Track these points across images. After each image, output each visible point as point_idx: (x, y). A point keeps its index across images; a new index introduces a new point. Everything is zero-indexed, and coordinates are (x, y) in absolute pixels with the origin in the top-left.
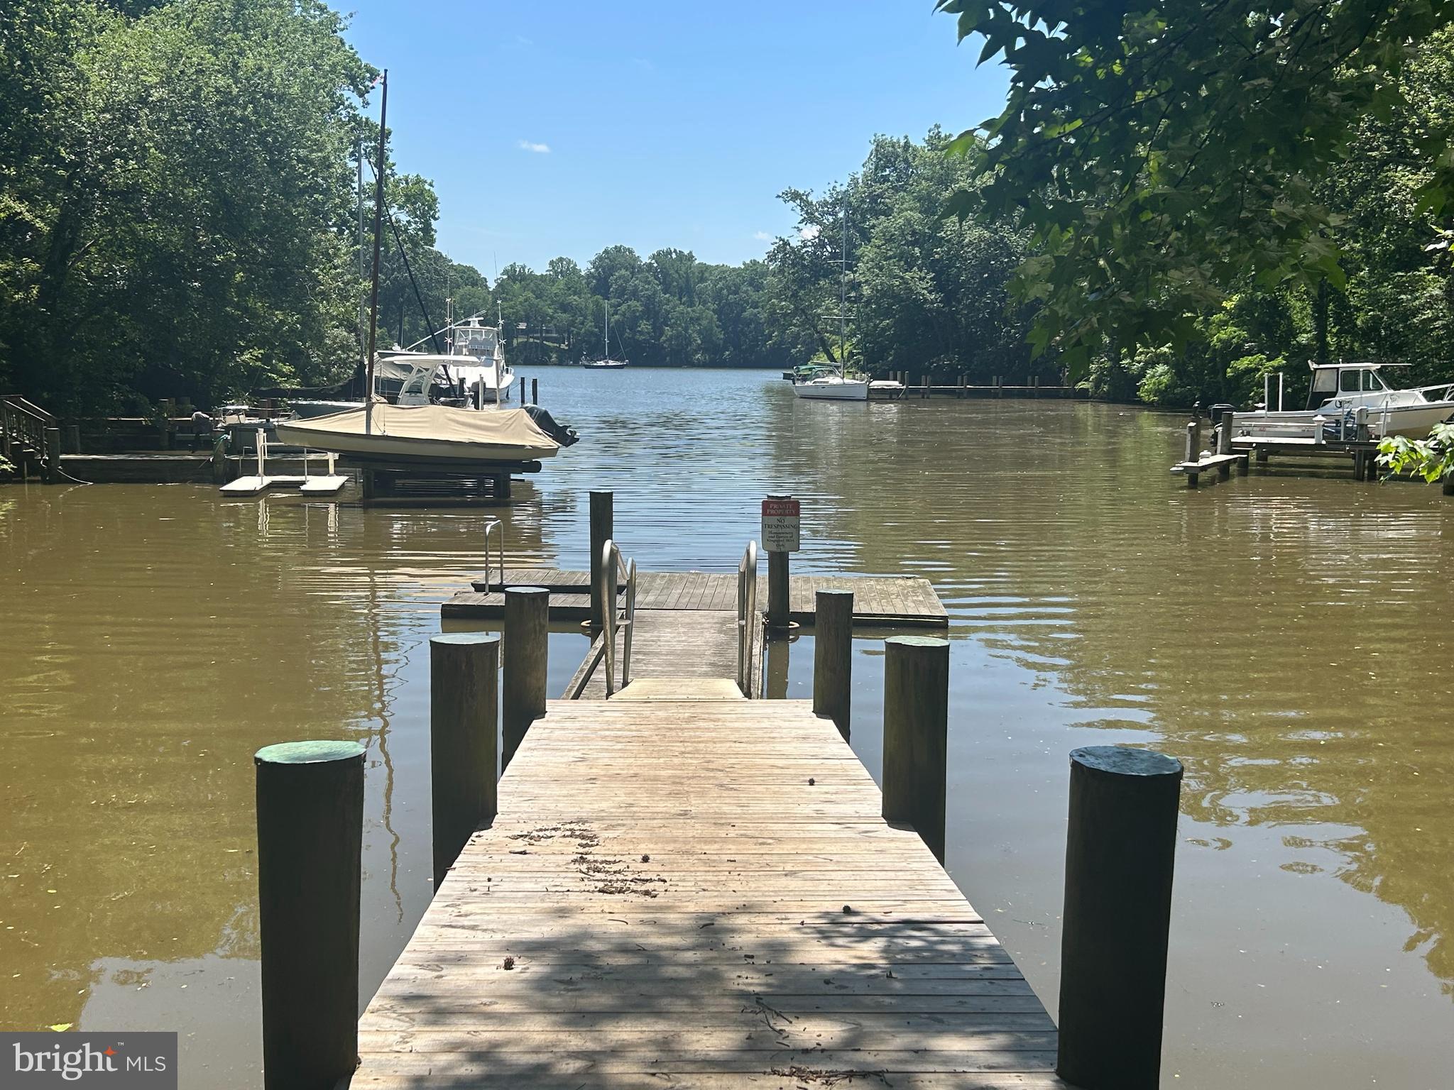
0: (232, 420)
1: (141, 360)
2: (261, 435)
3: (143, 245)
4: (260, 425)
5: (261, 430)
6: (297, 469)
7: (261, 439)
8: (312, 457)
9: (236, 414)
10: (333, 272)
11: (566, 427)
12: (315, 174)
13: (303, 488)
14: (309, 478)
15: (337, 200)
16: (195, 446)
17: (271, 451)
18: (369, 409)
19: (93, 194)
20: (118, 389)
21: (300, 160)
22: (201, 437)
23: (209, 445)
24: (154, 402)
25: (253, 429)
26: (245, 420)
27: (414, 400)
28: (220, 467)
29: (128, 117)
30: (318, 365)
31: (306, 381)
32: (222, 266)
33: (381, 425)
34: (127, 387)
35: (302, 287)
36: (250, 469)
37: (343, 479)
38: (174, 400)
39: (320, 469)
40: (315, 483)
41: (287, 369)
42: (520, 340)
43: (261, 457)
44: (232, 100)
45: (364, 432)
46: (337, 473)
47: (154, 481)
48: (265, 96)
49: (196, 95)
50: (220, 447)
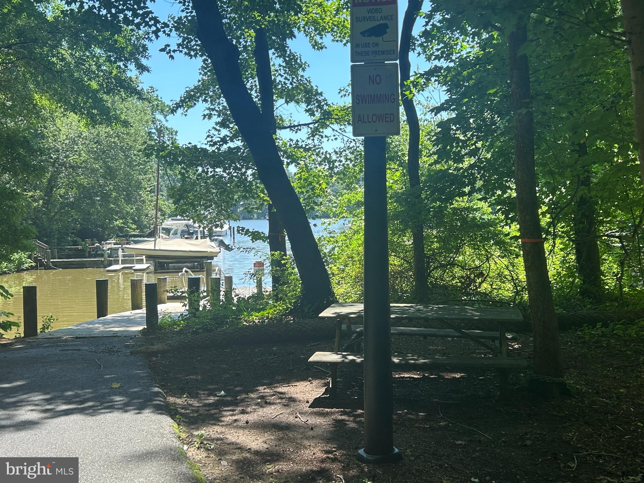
0: (109, 246)
1: (79, 225)
2: (120, 250)
3: (80, 186)
4: (120, 248)
5: (120, 249)
6: (132, 262)
7: (120, 253)
8: (138, 258)
9: (109, 245)
10: (147, 193)
11: (229, 245)
12: (140, 160)
13: (133, 268)
14: (136, 265)
15: (149, 167)
16: (96, 255)
17: (124, 256)
18: (155, 241)
19: (62, 168)
20: (70, 236)
21: (135, 155)
22: (98, 253)
23: (102, 255)
24: (83, 240)
25: (117, 249)
26: (113, 246)
27: (174, 237)
28: (106, 263)
29: (74, 142)
30: (146, 225)
31: (142, 231)
32: (108, 192)
33: (159, 246)
34: (73, 235)
35: (136, 198)
36: (117, 262)
37: (148, 265)
38: (90, 239)
39: (140, 262)
40: (138, 266)
41: (134, 226)
42: (241, 209)
43: (120, 258)
44: (111, 136)
45: (153, 248)
46: (146, 263)
47: (83, 268)
48: (122, 133)
49: (98, 135)
50: (106, 255)
